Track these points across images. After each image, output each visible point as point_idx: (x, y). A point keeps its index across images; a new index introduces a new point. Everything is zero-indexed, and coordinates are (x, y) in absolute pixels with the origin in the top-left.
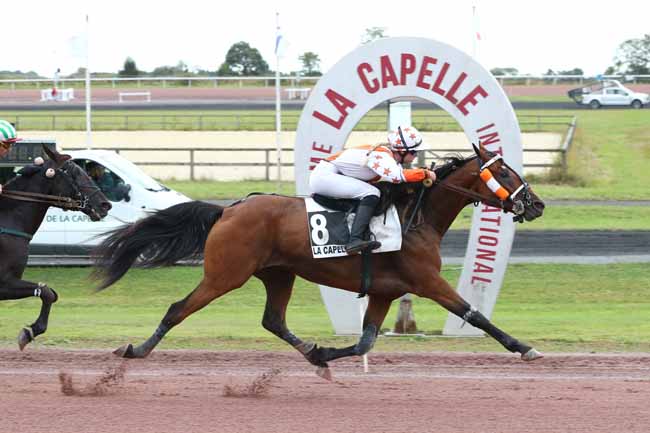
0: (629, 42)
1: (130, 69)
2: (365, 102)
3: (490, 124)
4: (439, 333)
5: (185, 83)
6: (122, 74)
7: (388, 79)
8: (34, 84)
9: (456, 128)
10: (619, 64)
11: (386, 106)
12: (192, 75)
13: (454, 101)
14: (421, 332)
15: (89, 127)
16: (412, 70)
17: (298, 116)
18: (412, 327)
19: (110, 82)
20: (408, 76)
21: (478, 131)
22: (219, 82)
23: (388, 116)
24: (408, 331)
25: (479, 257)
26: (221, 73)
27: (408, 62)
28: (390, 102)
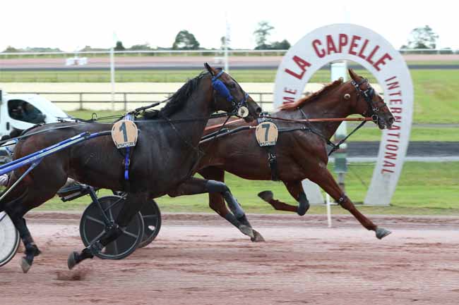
0: (415, 30)
10: (410, 43)
28: (331, 63)
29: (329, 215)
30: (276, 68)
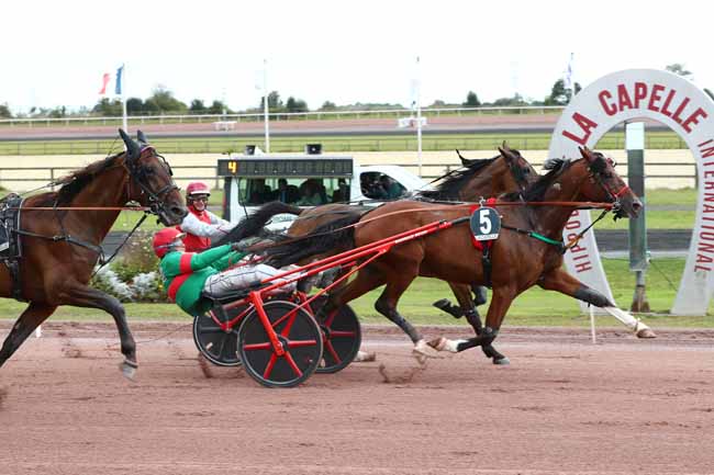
1: (472, 100)
2: (605, 122)
3: (708, 139)
4: (668, 312)
5: (517, 112)
6: (465, 105)
7: (625, 104)
8: (395, 114)
9: (682, 145)
11: (620, 129)
13: (679, 121)
14: (652, 311)
16: (644, 96)
18: (646, 308)
19: (456, 111)
20: (641, 101)
21: (700, 146)
22: (545, 110)
23: (625, 137)
24: (642, 310)
25: (700, 249)
26: (546, 103)
27: (641, 90)
28: (626, 123)
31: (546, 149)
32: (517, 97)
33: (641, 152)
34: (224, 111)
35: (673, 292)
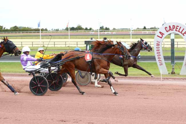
1: (145, 28)
4: (179, 74)
5: (154, 30)
6: (143, 29)
9: (182, 38)
11: (170, 34)
12: (157, 29)
14: (176, 74)
15: (131, 38)
17: (154, 36)
18: (174, 73)
19: (141, 30)
23: (170, 36)
24: (174, 74)
29: (161, 77)
30: (155, 35)
31: (153, 38)
32: (155, 27)
33: (174, 39)
34: (92, 30)
35: (180, 70)
